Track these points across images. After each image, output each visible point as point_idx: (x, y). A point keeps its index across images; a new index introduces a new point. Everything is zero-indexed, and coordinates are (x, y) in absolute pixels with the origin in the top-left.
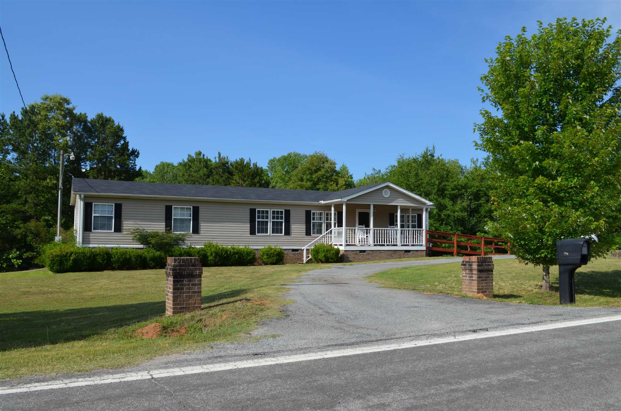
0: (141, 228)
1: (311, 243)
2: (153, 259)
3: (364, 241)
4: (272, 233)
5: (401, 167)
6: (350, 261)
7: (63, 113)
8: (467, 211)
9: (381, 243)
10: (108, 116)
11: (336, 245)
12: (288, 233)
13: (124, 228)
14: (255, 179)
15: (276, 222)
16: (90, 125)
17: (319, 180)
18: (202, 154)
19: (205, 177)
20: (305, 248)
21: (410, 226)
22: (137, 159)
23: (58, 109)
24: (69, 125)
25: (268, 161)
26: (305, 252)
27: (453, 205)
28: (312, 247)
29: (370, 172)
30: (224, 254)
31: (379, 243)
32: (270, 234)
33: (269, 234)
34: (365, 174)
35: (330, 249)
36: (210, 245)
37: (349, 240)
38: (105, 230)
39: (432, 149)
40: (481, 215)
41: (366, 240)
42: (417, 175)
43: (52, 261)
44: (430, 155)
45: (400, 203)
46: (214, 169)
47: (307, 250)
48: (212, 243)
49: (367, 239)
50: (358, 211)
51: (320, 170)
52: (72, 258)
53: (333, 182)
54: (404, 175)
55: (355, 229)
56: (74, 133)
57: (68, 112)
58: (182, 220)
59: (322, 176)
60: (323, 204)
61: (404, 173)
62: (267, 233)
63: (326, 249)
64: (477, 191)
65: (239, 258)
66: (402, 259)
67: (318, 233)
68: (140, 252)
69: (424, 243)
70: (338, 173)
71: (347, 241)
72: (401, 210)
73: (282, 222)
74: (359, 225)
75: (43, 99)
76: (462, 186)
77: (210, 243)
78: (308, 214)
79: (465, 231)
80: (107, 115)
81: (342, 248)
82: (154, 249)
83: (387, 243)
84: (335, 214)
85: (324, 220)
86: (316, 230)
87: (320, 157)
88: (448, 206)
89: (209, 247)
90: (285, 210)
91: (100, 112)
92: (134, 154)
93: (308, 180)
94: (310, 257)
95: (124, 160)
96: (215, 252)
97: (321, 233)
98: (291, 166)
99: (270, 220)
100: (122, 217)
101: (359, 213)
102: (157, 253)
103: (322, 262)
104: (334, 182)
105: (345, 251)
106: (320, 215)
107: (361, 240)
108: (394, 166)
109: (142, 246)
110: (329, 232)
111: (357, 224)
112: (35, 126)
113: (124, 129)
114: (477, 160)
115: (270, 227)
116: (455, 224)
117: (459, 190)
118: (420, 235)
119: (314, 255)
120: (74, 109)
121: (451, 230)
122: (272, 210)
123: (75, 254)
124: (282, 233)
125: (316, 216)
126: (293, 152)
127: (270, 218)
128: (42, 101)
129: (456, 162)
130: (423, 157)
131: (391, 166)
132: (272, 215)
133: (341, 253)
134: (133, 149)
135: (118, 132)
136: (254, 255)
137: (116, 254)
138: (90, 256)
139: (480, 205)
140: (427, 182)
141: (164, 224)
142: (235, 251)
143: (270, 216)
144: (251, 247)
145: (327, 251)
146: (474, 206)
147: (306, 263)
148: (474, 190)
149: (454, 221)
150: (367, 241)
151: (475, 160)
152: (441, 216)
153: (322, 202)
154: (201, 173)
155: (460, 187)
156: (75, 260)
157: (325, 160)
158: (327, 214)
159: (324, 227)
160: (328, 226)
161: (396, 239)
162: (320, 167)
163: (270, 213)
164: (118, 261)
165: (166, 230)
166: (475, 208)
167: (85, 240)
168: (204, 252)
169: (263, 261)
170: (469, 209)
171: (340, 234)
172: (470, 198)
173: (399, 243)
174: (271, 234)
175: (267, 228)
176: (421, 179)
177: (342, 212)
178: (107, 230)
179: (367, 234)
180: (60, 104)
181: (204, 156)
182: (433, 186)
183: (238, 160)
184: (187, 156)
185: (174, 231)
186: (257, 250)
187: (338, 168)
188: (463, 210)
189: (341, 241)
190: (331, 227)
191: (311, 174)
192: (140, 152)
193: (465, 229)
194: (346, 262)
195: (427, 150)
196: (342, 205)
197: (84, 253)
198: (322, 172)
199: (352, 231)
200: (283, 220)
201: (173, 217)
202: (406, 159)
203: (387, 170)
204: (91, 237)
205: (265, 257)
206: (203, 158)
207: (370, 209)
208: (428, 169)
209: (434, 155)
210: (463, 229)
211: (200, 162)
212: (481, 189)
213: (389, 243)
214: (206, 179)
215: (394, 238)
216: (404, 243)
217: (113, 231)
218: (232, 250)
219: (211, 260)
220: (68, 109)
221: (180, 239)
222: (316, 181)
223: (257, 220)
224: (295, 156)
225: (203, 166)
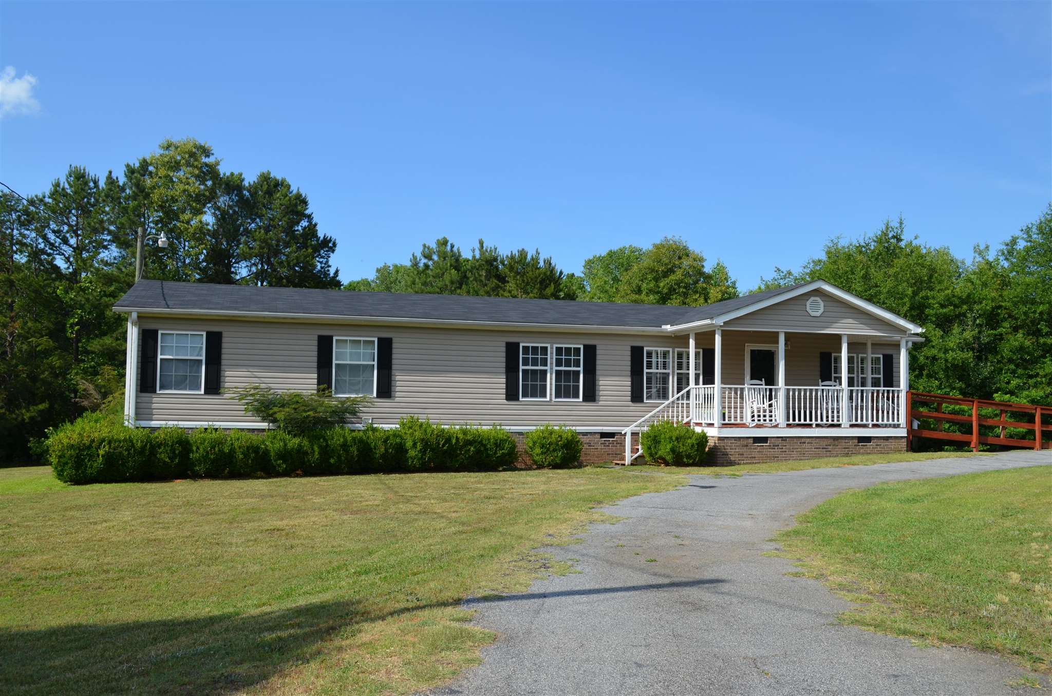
0: (263, 386)
1: (643, 419)
2: (284, 455)
3: (765, 416)
4: (556, 397)
5: (835, 262)
6: (731, 463)
7: (197, 172)
8: (973, 349)
9: (802, 422)
10: (279, 178)
11: (699, 424)
12: (591, 396)
13: (227, 385)
14: (547, 289)
15: (565, 371)
16: (247, 194)
17: (672, 291)
18: (449, 244)
19: (454, 286)
20: (628, 430)
21: (869, 381)
22: (332, 255)
23: (188, 164)
24: (207, 193)
25: (583, 263)
26: (628, 439)
27: (942, 337)
28: (646, 429)
29: (770, 276)
30: (443, 446)
31: (800, 420)
32: (551, 400)
33: (548, 399)
34: (762, 279)
35: (684, 434)
36: (412, 424)
37: (730, 412)
38: (185, 389)
39: (898, 225)
40: (1002, 357)
41: (767, 414)
42: (866, 277)
43: (60, 457)
44: (894, 237)
45: (846, 328)
46: (471, 271)
47: (634, 434)
48: (418, 419)
49: (771, 412)
50: (749, 348)
51: (674, 272)
52: (101, 452)
53: (698, 295)
54: (840, 277)
55: (742, 390)
56: (218, 208)
57: (207, 171)
58: (355, 369)
59: (678, 284)
60: (671, 332)
61: (840, 273)
62: (545, 396)
63: (675, 434)
64: (993, 309)
65: (478, 452)
66: (854, 459)
67: (659, 397)
68: (255, 438)
69: (903, 420)
70: (708, 278)
71: (724, 414)
72: (850, 345)
73: (578, 372)
74: (752, 378)
75: (163, 147)
76: (960, 298)
77: (412, 418)
78: (637, 354)
79: (969, 390)
80: (277, 174)
81: (712, 433)
82: (289, 433)
83: (816, 420)
84: (697, 354)
85: (673, 367)
86: (654, 390)
87: (674, 247)
88: (933, 339)
89: (410, 428)
90: (585, 346)
91: (265, 171)
92: (327, 246)
93: (651, 291)
94: (640, 452)
95: (306, 257)
96: (423, 440)
97: (665, 396)
98: (622, 269)
99: (551, 369)
100: (223, 362)
101: (752, 352)
102: (294, 440)
103: (667, 464)
104: (700, 294)
105: (720, 439)
106: (665, 357)
107: (756, 414)
108: (820, 261)
109: (264, 425)
110: (682, 396)
111: (748, 377)
112: (147, 196)
113: (310, 200)
114: (987, 248)
115: (551, 384)
116: (948, 377)
117: (956, 306)
118: (893, 402)
119: (649, 448)
120: (218, 163)
121: (939, 388)
122: (555, 346)
123: (110, 443)
124: (578, 397)
125: (654, 360)
126: (627, 246)
127: (551, 364)
128: (162, 152)
129: (943, 254)
130: (879, 241)
131: (813, 262)
132: (554, 357)
133: (711, 443)
134: (325, 236)
135: (296, 205)
136: (514, 447)
137: (201, 443)
138: (143, 448)
139: (1001, 337)
140: (888, 292)
141: (316, 376)
142: (469, 437)
143: (552, 358)
144: (508, 428)
145: (677, 439)
146: (987, 340)
147: (632, 464)
148: (988, 306)
149: (946, 370)
150: (771, 416)
151: (982, 247)
152: (918, 359)
153: (668, 328)
154: (447, 278)
155: (957, 301)
156: (108, 457)
157: (681, 253)
158: (680, 356)
159: (672, 383)
160: (682, 381)
161: (838, 412)
162: (674, 265)
163: (552, 353)
164: (205, 458)
165: (318, 390)
166: (988, 343)
167: (141, 412)
168: (398, 440)
169: (534, 460)
170: (976, 346)
171: (709, 399)
172: (978, 322)
173: (844, 421)
174: (554, 399)
175: (545, 386)
176: (877, 286)
177: (713, 351)
178: (190, 389)
179: (770, 399)
180: (192, 155)
181: (452, 246)
182: (902, 299)
183: (516, 252)
184: (421, 248)
185: (336, 393)
186: (521, 434)
187: (708, 269)
188: (965, 346)
189: (711, 416)
190: (688, 384)
191: (656, 279)
192: (337, 241)
193: (968, 385)
194: (722, 465)
195: (887, 228)
196: (713, 333)
197: (131, 441)
198: (678, 275)
199: (736, 393)
200: (581, 369)
201: (334, 362)
202: (843, 247)
203: (805, 270)
204: (154, 406)
205: (538, 450)
206: (452, 251)
207: (777, 342)
208: (889, 265)
209: (902, 237)
210: (963, 386)
211: (445, 258)
212: (1003, 304)
213: (822, 420)
214: (455, 290)
215: (833, 409)
216: (856, 420)
217: (202, 392)
218: (461, 436)
219: (413, 458)
220: (207, 165)
221: (346, 410)
222: (666, 293)
223: (521, 367)
224: (633, 252)
225: (451, 265)
